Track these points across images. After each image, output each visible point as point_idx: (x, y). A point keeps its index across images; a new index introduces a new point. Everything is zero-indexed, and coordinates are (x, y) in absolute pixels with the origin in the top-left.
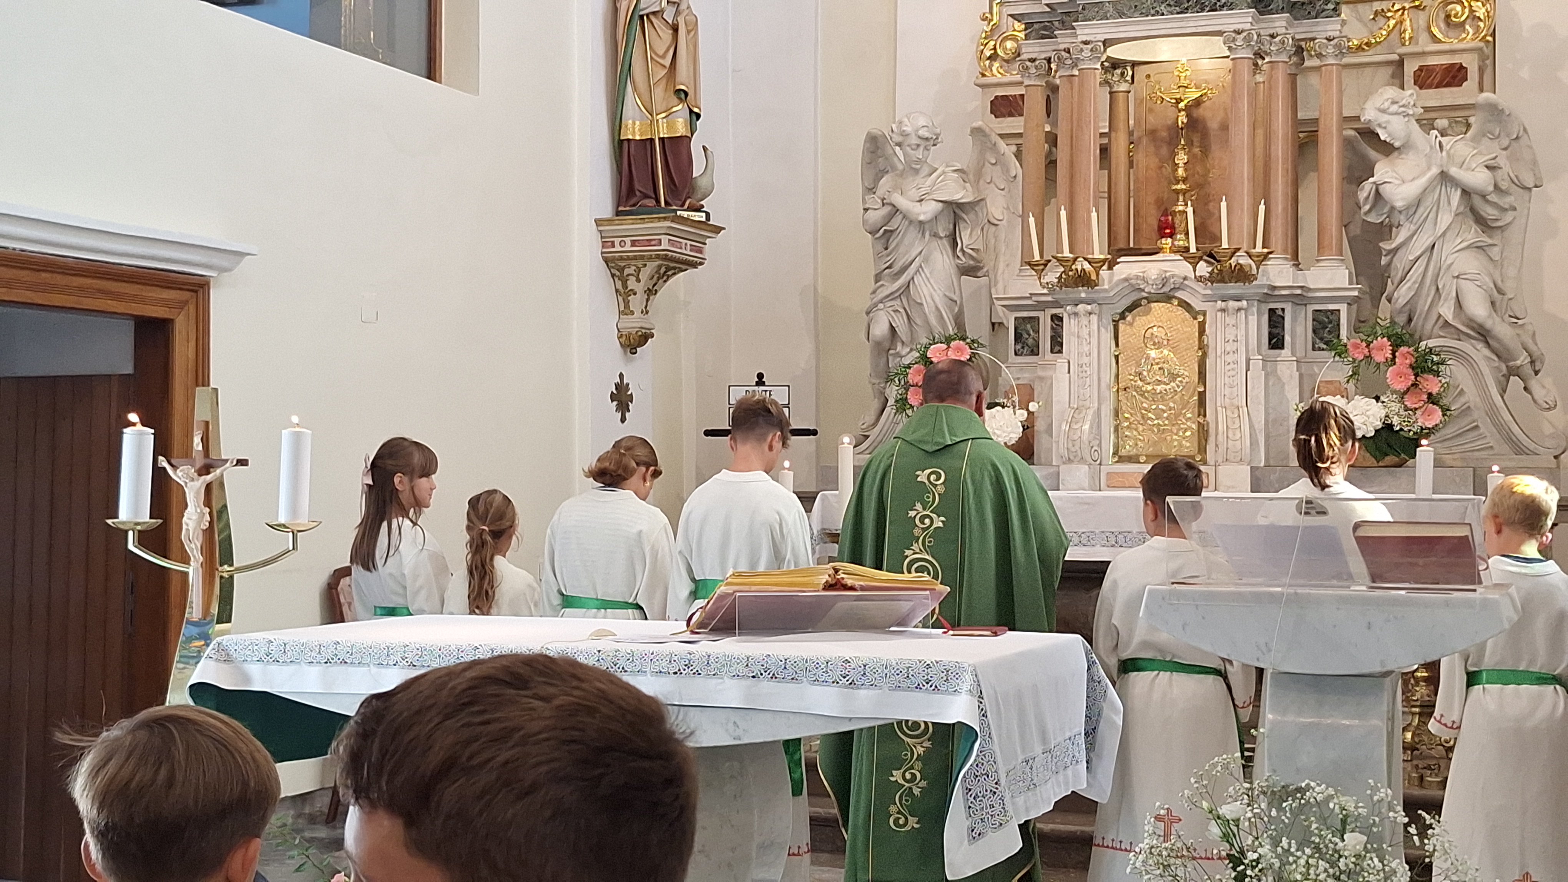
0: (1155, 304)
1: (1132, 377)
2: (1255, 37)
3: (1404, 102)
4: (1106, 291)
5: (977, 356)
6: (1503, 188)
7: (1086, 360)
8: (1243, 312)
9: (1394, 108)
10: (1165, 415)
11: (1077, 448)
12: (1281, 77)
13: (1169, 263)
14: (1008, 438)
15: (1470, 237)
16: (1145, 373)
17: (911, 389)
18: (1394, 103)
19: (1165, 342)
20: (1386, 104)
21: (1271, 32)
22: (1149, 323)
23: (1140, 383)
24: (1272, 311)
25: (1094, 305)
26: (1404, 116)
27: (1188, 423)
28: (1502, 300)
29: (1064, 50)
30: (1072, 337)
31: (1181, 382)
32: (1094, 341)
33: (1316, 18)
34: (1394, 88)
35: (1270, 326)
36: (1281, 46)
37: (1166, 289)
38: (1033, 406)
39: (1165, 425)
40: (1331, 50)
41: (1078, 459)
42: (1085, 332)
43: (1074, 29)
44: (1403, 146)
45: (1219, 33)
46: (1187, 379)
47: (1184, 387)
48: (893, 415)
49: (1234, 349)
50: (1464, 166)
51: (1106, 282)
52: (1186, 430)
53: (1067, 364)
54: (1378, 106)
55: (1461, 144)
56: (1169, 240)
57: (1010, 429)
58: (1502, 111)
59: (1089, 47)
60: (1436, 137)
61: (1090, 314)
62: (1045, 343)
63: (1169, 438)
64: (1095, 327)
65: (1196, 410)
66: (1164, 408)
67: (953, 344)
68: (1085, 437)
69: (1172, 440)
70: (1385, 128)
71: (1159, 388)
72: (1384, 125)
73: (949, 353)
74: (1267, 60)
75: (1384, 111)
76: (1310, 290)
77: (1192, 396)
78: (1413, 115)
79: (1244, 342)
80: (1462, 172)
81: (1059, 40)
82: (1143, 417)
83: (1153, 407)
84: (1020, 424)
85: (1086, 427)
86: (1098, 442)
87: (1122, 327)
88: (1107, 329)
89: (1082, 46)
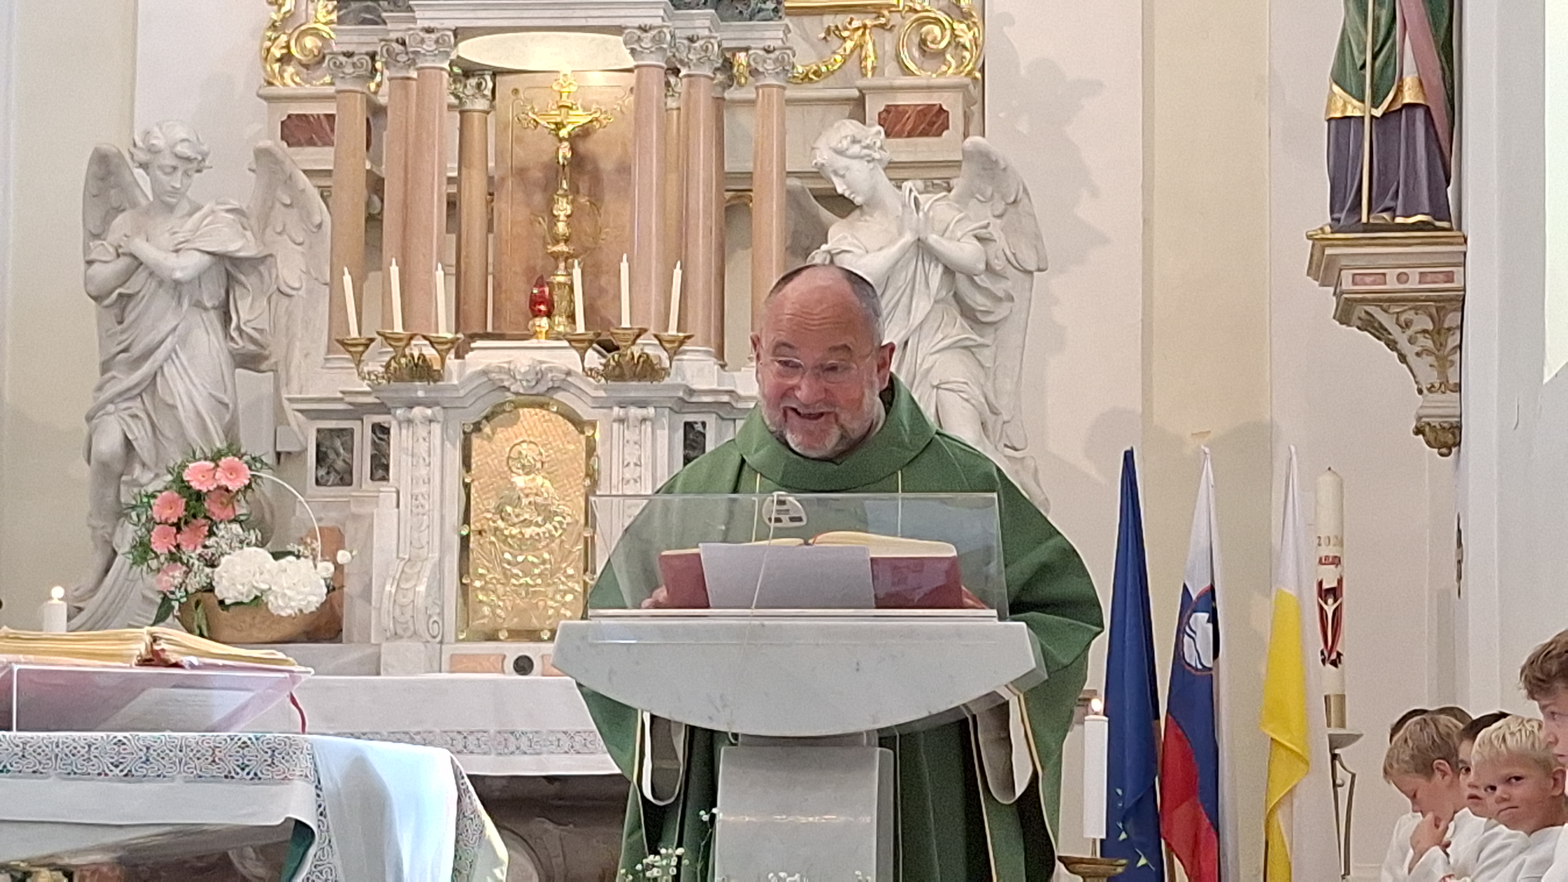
0: (526, 410)
1: (489, 516)
2: (668, 37)
3: (868, 141)
4: (455, 388)
5: (259, 481)
6: (998, 268)
7: (424, 489)
8: (648, 423)
9: (856, 149)
10: (537, 571)
11: (408, 616)
12: (703, 97)
13: (544, 352)
14: (304, 603)
15: (954, 332)
16: (509, 509)
17: (157, 528)
18: (854, 141)
19: (539, 465)
20: (845, 143)
21: (690, 33)
22: (517, 437)
23: (501, 524)
24: (689, 426)
25: (437, 408)
26: (869, 162)
27: (570, 584)
28: (995, 421)
29: (397, 41)
30: (404, 457)
31: (560, 523)
32: (436, 461)
33: (751, 19)
34: (854, 122)
35: (685, 447)
36: (703, 54)
37: (542, 388)
38: (343, 556)
39: (536, 585)
40: (770, 66)
41: (409, 633)
42: (423, 447)
43: (413, 11)
44: (868, 203)
45: (618, 30)
46: (569, 519)
47: (564, 530)
48: (127, 567)
49: (636, 476)
50: (947, 234)
51: (455, 375)
52: (565, 593)
53: (395, 495)
54: (833, 144)
55: (943, 202)
56: (544, 322)
57: (307, 589)
58: (996, 162)
59: (433, 36)
60: (911, 191)
61: (431, 421)
62: (362, 464)
63: (541, 603)
64: (437, 441)
65: (581, 565)
66: (535, 560)
67: (223, 461)
68: (420, 602)
69: (546, 607)
70: (843, 176)
71: (529, 532)
72: (841, 173)
73: (218, 475)
74: (684, 72)
75: (840, 153)
76: (739, 398)
77: (576, 543)
78: (880, 160)
79: (650, 467)
80: (944, 242)
81: (389, 26)
82: (505, 574)
83: (520, 559)
84: (322, 582)
85: (422, 588)
86: (438, 610)
87: (476, 441)
88: (454, 445)
89: (423, 34)
